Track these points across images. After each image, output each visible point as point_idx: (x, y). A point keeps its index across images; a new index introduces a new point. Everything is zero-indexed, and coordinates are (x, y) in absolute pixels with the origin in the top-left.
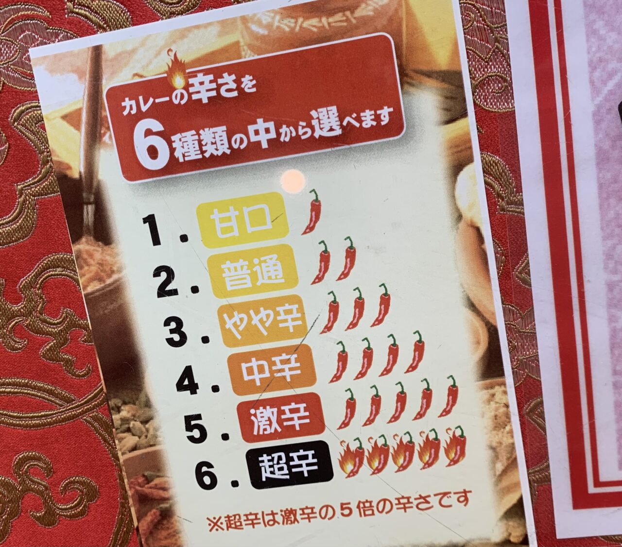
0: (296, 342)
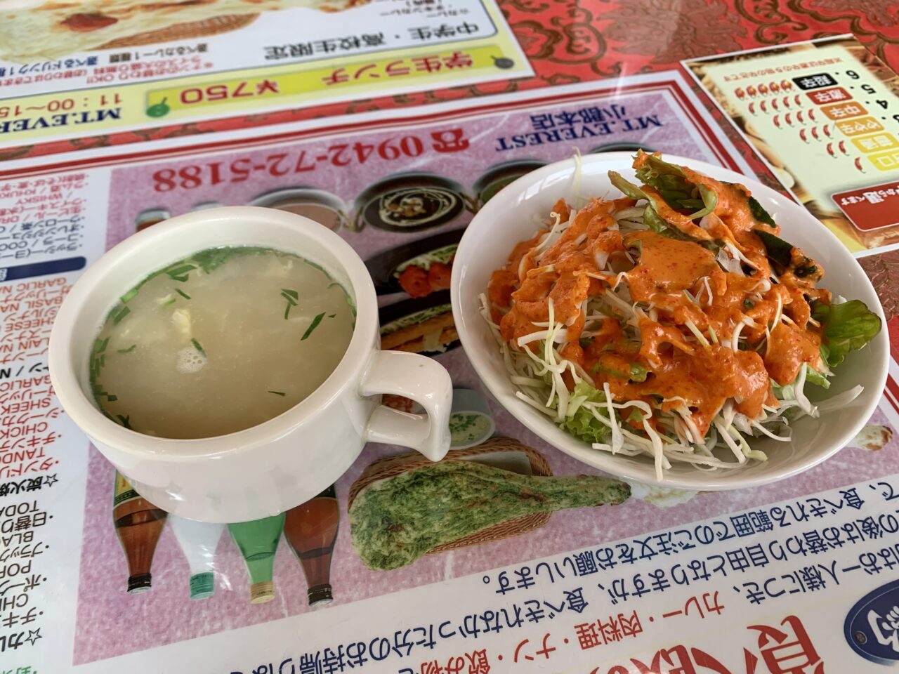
0: (838, 121)
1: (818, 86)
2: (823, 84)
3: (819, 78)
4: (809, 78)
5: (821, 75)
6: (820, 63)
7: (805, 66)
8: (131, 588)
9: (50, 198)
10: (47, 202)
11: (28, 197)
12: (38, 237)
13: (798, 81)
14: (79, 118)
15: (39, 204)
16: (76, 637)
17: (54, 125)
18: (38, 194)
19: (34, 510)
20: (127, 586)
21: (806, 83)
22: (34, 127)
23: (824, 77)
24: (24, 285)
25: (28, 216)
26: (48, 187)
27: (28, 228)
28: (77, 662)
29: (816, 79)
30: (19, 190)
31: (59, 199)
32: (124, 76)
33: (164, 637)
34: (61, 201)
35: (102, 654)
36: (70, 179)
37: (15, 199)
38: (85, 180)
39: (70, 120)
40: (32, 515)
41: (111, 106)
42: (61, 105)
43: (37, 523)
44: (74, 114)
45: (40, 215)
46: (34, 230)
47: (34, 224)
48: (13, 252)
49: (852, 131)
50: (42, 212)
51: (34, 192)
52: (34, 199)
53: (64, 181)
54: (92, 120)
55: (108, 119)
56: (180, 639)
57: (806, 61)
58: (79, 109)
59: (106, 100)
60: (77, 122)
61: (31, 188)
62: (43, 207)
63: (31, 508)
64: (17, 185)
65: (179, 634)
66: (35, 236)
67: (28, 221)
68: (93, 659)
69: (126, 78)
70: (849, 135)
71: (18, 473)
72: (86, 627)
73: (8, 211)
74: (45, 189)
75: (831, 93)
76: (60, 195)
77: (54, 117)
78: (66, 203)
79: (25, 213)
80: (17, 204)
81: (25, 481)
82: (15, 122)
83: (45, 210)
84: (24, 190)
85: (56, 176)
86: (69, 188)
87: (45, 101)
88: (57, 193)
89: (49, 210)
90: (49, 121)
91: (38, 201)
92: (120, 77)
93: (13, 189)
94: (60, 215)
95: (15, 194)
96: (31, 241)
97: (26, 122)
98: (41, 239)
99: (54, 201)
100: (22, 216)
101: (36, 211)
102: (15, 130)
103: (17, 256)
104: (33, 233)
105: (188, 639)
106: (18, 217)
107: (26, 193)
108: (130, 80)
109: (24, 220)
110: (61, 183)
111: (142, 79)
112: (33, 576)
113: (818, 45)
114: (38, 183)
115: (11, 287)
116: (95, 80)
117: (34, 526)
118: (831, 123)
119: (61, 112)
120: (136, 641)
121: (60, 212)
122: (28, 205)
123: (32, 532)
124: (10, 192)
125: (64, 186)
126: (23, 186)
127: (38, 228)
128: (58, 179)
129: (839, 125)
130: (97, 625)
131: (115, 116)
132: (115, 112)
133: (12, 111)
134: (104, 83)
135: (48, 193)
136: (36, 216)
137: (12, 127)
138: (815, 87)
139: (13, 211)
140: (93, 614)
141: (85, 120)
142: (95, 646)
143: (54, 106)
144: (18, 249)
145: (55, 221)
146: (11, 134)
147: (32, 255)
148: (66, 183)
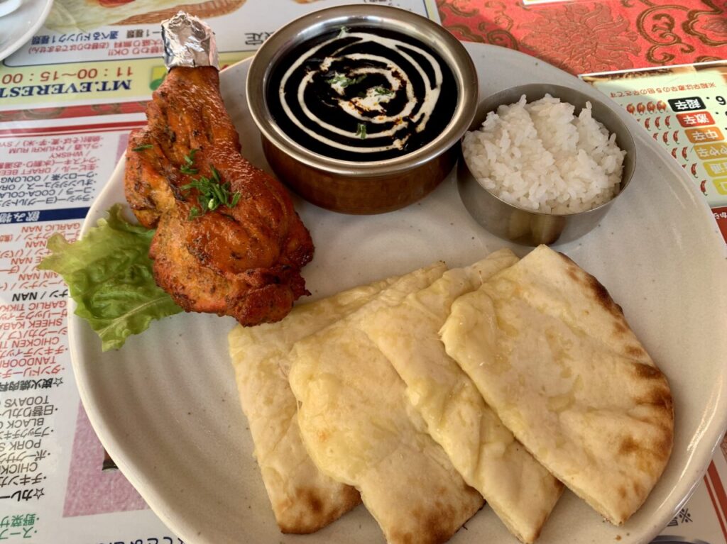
0: (697, 144)
1: (689, 109)
2: (694, 107)
3: (691, 101)
4: (683, 100)
5: (693, 98)
6: (696, 86)
7: (682, 88)
8: (104, 468)
9: (74, 155)
10: (71, 158)
11: (59, 152)
12: (63, 187)
13: (672, 102)
14: (100, 86)
15: (66, 159)
16: (66, 499)
17: (81, 91)
18: (65, 151)
19: (46, 403)
20: (101, 467)
21: (679, 105)
22: (66, 92)
23: (696, 101)
24: (50, 226)
25: (57, 169)
26: (73, 145)
27: (57, 179)
28: (66, 515)
29: (688, 101)
30: (52, 146)
31: (81, 157)
32: (136, 51)
33: (123, 506)
34: (82, 158)
35: (81, 512)
36: (89, 140)
37: (49, 153)
38: (100, 142)
39: (93, 87)
40: (44, 406)
41: (124, 78)
42: (88, 74)
43: (47, 412)
44: (97, 83)
45: (66, 169)
46: (61, 181)
47: (61, 176)
48: (44, 198)
49: (707, 155)
50: (67, 166)
51: (62, 148)
52: (62, 154)
53: (85, 141)
54: (110, 89)
55: (121, 88)
56: (133, 509)
57: (684, 84)
58: (100, 78)
59: (121, 72)
60: (98, 90)
61: (61, 144)
62: (68, 162)
63: (44, 401)
64: (52, 141)
65: (133, 505)
66: (61, 187)
67: (57, 173)
68: (76, 514)
69: (138, 53)
70: (702, 158)
71: (36, 374)
72: (73, 492)
73: (43, 163)
74: (70, 147)
75: (697, 116)
76: (81, 153)
77: (82, 84)
78: (85, 161)
79: (56, 165)
80: (50, 157)
81: (41, 380)
82: (53, 86)
83: (69, 165)
84: (56, 146)
85: (79, 136)
86: (88, 148)
87: (76, 69)
88: (79, 151)
89: (72, 165)
90: (79, 88)
91: (65, 156)
92: (133, 53)
93: (49, 145)
94: (80, 171)
95: (49, 149)
96: (58, 190)
97: (61, 86)
98: (66, 189)
99: (77, 158)
100: (53, 168)
101: (63, 165)
102: (53, 93)
103: (47, 201)
104: (59, 184)
105: (138, 509)
106: (50, 169)
107: (57, 149)
108: (141, 55)
109: (55, 171)
110: (83, 143)
111: (150, 55)
112: (42, 451)
113: (699, 68)
114: (66, 141)
115: (42, 227)
116: (115, 53)
117: (45, 414)
118: (690, 145)
119: (87, 80)
120: (105, 506)
121: (80, 168)
122: (58, 160)
123: (43, 419)
124: (46, 146)
125: (85, 145)
126: (56, 142)
127: (63, 180)
128: (80, 139)
129: (696, 148)
130: (80, 491)
131: (127, 87)
132: (127, 83)
133: (52, 76)
134: (121, 57)
135: (72, 150)
136: (62, 169)
137: (51, 90)
138: (685, 110)
139: (47, 164)
140: (78, 483)
141: (104, 89)
142: (77, 506)
143: (82, 74)
144: (49, 196)
145: (76, 174)
146: (49, 96)
147: (58, 202)
148: (87, 143)
